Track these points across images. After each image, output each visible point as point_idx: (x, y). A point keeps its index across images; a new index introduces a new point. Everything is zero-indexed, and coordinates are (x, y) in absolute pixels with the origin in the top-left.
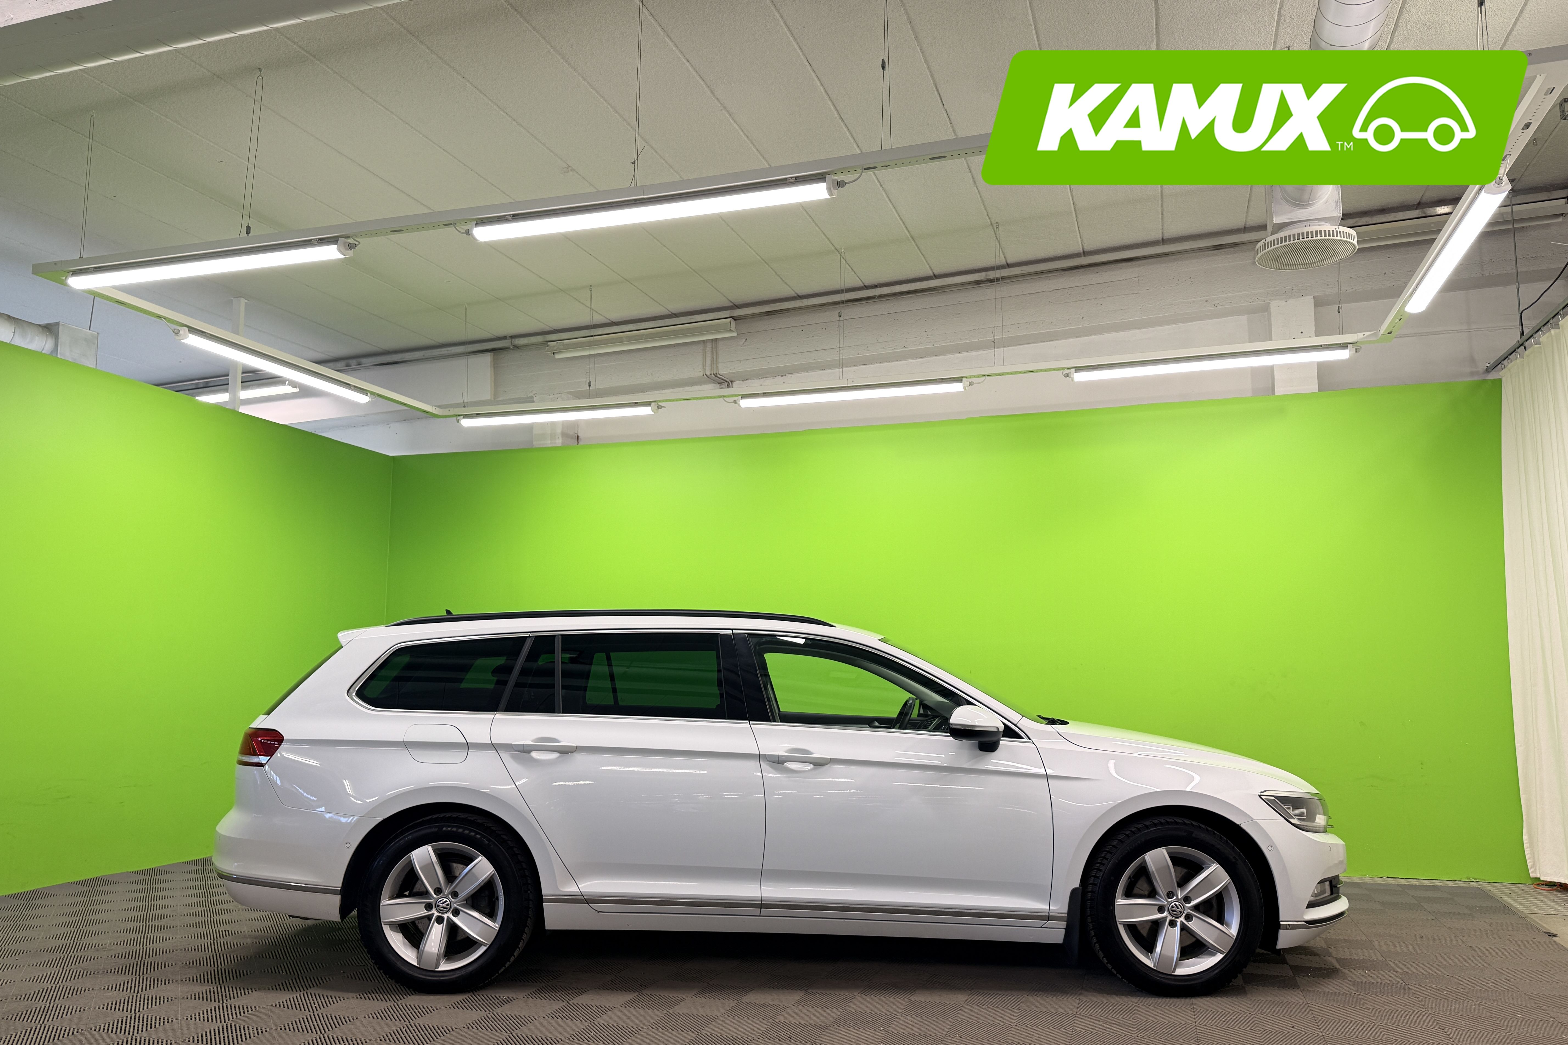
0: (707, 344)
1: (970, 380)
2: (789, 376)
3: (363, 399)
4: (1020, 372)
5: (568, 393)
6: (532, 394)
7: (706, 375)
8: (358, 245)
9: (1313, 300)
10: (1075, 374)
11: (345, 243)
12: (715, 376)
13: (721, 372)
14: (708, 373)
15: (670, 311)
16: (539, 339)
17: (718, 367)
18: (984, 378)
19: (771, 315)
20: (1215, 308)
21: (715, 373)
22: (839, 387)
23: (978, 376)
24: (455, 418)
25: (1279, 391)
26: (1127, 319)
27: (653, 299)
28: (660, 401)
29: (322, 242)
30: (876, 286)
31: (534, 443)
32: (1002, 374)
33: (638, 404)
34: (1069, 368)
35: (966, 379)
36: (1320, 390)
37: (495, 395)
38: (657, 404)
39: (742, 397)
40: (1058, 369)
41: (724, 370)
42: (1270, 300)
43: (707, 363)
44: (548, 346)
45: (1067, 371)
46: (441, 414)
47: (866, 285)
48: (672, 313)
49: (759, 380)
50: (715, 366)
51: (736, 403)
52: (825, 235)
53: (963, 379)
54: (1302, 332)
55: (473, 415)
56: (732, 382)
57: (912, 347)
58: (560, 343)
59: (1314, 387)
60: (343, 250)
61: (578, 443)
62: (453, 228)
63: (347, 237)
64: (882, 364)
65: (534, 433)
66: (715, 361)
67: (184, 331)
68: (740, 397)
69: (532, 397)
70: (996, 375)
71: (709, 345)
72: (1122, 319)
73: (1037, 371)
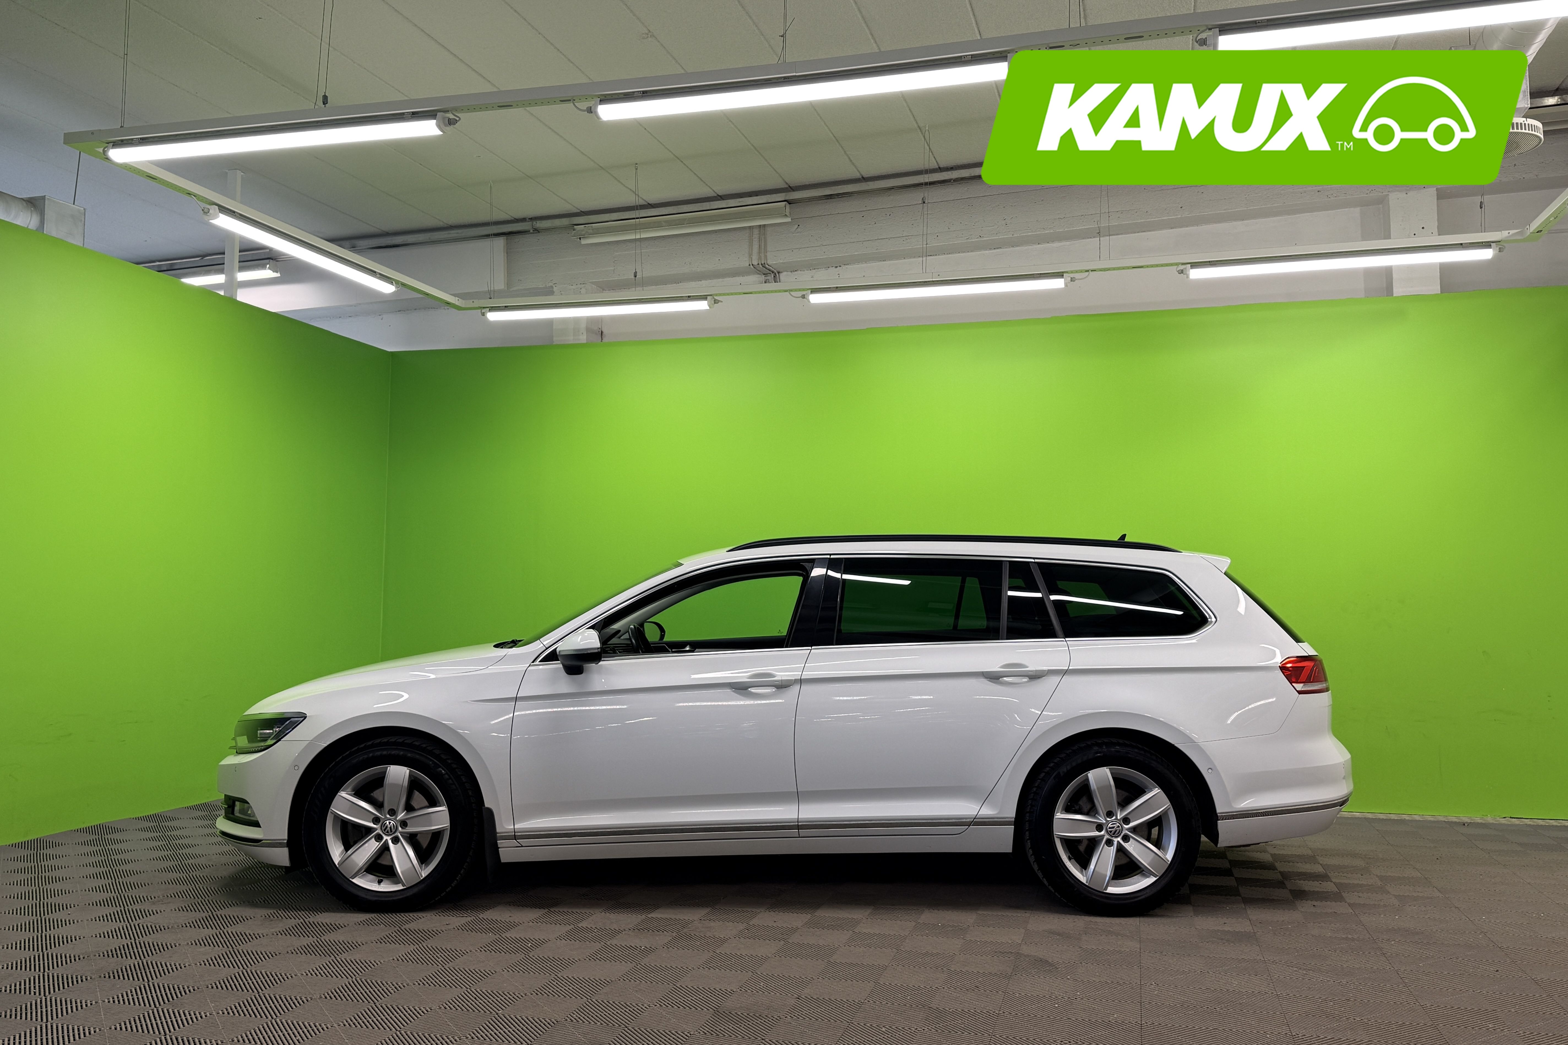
0: (754, 230)
1: (1072, 275)
2: (844, 267)
3: (387, 289)
4: (1128, 268)
5: (592, 283)
6: (551, 284)
7: (753, 265)
8: (459, 120)
9: (1436, 192)
10: (1191, 270)
11: (444, 118)
12: (763, 266)
13: (770, 262)
14: (755, 263)
15: (716, 193)
16: (565, 222)
17: (766, 255)
18: (1087, 273)
19: (831, 198)
20: (1329, 199)
21: (763, 263)
22: (923, 282)
23: (1081, 271)
24: (480, 310)
25: (1398, 291)
26: (1231, 209)
27: (701, 179)
28: (716, 295)
29: (416, 116)
30: (952, 169)
31: (554, 339)
32: (1109, 269)
33: (691, 297)
34: (1183, 264)
35: (1067, 274)
36: (1441, 292)
37: (509, 284)
38: (714, 298)
39: (811, 292)
40: (1171, 265)
41: (773, 261)
42: (1389, 192)
43: (753, 252)
44: (574, 230)
45: (1181, 267)
46: (463, 306)
47: (941, 166)
48: (718, 195)
49: (810, 271)
50: (762, 255)
51: (804, 298)
52: (911, 111)
53: (1064, 274)
54: (1423, 228)
55: (501, 308)
56: (779, 273)
57: (988, 237)
58: (588, 226)
59: (1436, 288)
60: (443, 126)
61: (602, 339)
62: (572, 104)
63: (446, 111)
64: (950, 255)
65: (554, 327)
66: (763, 249)
67: (215, 210)
68: (810, 291)
69: (552, 287)
70: (1101, 270)
71: (756, 231)
72: (1225, 210)
73: (1148, 266)
